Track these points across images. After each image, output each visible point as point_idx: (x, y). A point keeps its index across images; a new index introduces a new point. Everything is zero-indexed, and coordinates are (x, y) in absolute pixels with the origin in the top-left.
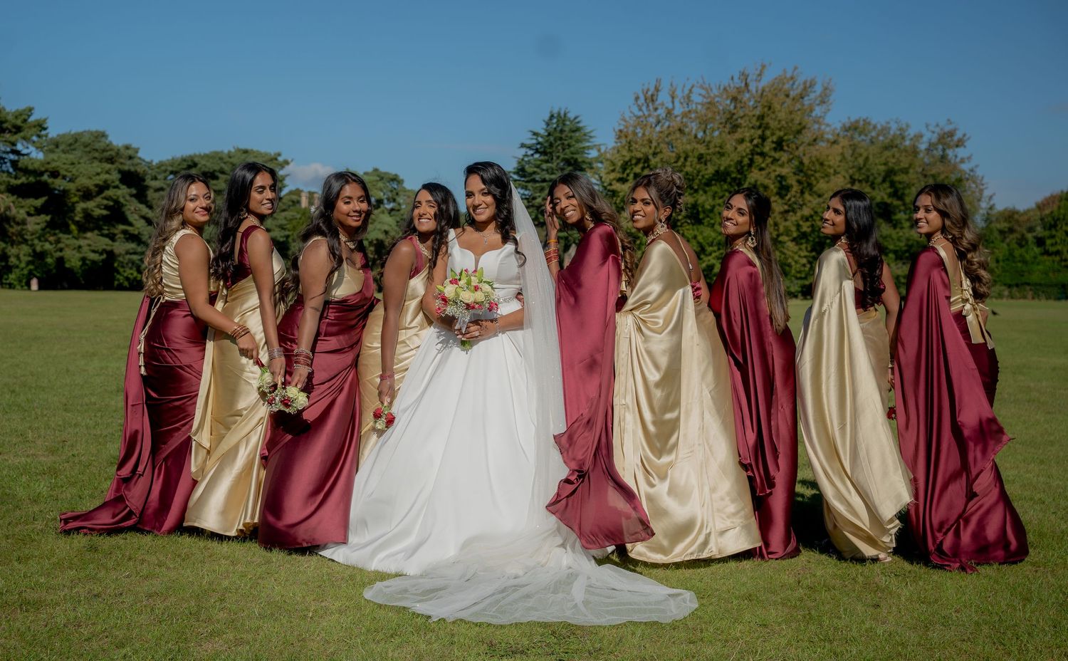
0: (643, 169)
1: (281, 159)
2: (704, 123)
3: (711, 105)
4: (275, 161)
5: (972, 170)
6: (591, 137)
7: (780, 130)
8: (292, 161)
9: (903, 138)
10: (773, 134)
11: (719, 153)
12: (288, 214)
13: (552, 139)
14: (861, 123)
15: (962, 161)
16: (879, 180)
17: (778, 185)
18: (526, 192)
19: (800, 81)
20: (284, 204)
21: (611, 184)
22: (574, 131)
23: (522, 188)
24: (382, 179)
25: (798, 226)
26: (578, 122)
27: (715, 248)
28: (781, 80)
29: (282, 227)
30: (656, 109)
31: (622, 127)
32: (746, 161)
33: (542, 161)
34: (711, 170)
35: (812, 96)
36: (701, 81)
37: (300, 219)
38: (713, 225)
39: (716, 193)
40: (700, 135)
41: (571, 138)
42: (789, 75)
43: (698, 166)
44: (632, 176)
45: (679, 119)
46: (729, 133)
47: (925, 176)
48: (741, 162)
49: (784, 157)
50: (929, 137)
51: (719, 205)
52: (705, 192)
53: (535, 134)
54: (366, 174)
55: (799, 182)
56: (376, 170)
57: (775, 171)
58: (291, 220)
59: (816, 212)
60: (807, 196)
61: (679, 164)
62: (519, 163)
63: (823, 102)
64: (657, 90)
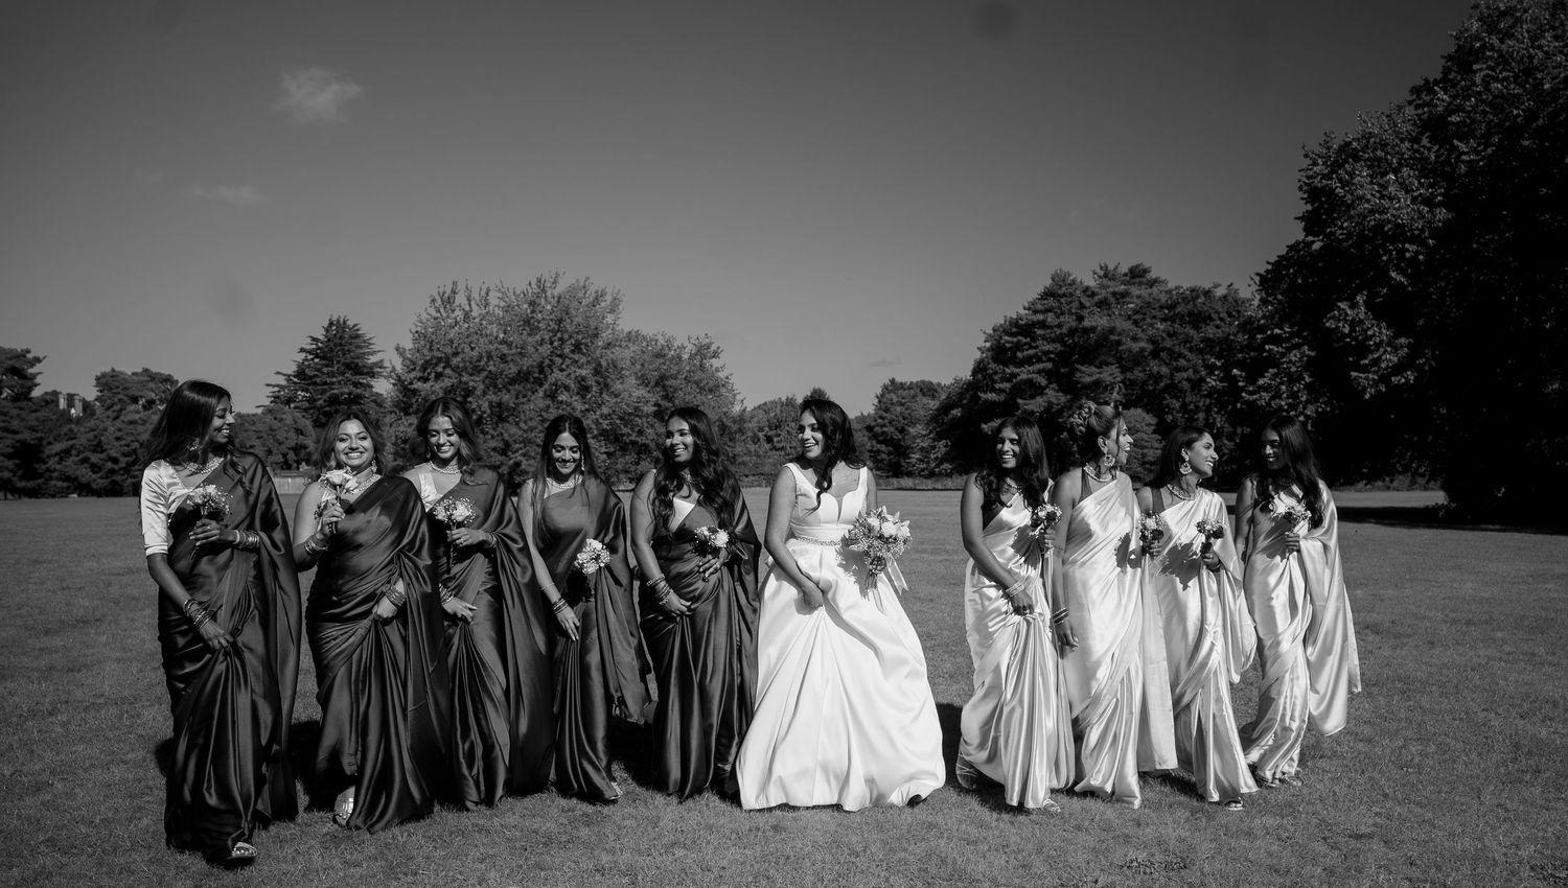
0: (444, 368)
1: (30, 356)
2: (504, 327)
3: (508, 309)
4: (22, 358)
5: (727, 378)
6: (370, 344)
7: (577, 333)
8: (44, 358)
9: (670, 349)
10: (571, 337)
11: (520, 353)
12: (40, 415)
13: (331, 344)
14: (634, 334)
15: (717, 370)
16: (652, 384)
17: (577, 385)
18: (308, 395)
19: (592, 290)
20: (34, 403)
21: (411, 383)
22: (353, 338)
23: (302, 391)
24: (153, 379)
25: (597, 423)
26: (358, 330)
27: (521, 446)
28: (572, 290)
29: (33, 429)
30: (453, 311)
31: (419, 329)
32: (547, 362)
33: (322, 365)
34: (513, 370)
35: (603, 304)
36: (500, 285)
37: (58, 421)
38: (517, 424)
39: (520, 392)
40: (502, 336)
41: (351, 344)
42: (582, 284)
43: (502, 366)
44: (433, 374)
45: (477, 320)
46: (529, 335)
47: (689, 381)
48: (542, 362)
49: (584, 360)
50: (690, 348)
51: (523, 403)
52: (509, 391)
53: (314, 339)
54: (134, 374)
55: (597, 382)
56: (146, 370)
57: (575, 372)
58: (44, 421)
59: (614, 411)
60: (606, 397)
61: (482, 363)
62: (299, 366)
63: (612, 311)
64: (454, 292)
